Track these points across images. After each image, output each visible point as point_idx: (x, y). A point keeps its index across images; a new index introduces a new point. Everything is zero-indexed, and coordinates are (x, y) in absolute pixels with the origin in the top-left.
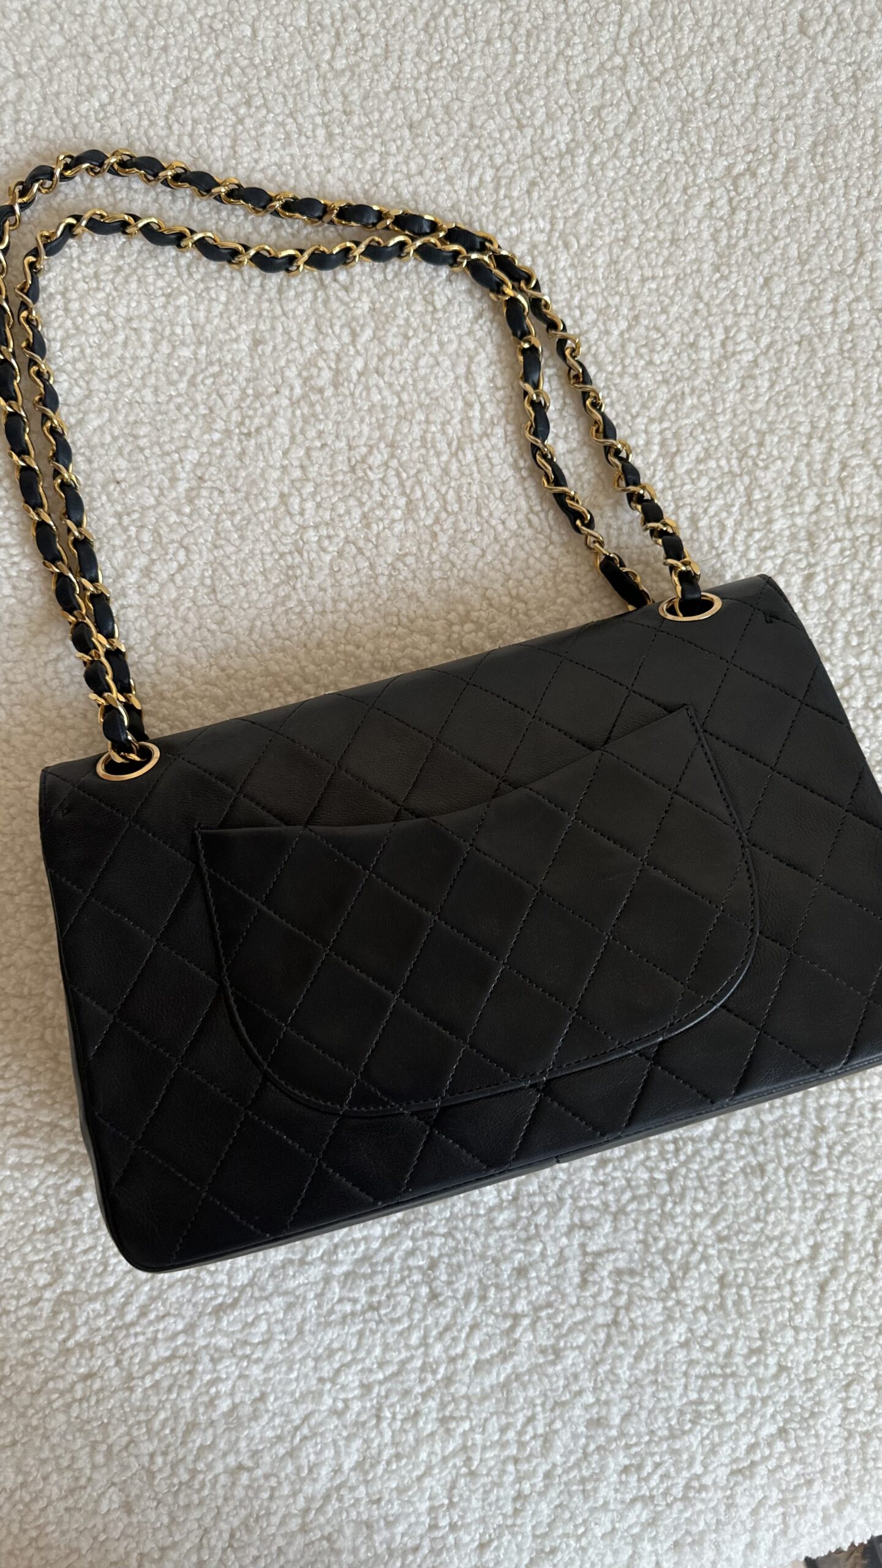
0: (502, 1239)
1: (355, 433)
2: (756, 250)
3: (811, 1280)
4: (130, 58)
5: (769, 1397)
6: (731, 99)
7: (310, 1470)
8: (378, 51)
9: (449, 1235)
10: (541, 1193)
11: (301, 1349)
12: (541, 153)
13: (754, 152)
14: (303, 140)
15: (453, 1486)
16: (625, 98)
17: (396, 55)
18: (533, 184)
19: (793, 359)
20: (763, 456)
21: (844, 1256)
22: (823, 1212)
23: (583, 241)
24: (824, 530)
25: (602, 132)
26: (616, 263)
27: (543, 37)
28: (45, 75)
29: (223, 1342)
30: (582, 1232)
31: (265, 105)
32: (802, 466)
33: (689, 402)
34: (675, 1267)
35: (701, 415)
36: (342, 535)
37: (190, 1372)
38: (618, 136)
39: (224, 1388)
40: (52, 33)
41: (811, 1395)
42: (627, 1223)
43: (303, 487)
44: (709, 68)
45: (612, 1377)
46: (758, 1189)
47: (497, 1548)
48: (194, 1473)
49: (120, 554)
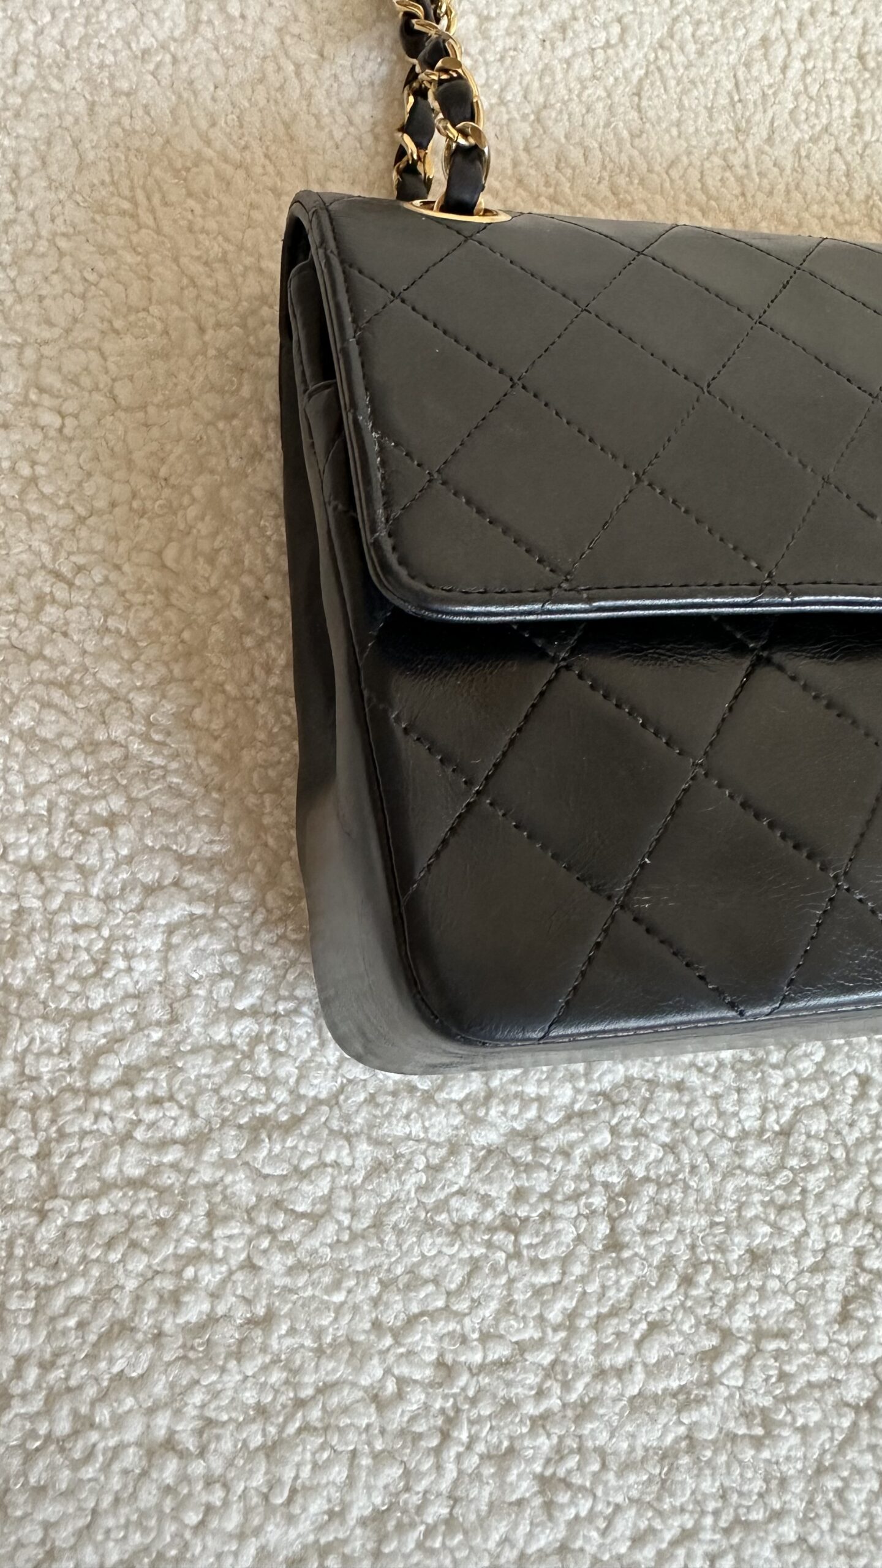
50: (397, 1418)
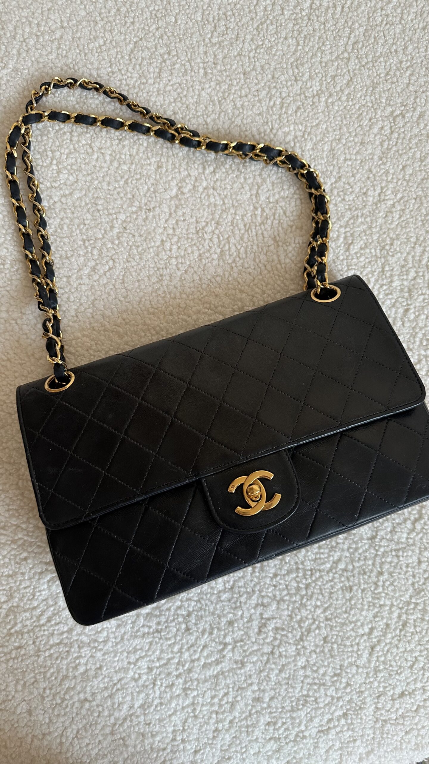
0: (224, 606)
1: (200, 215)
2: (400, 152)
3: (368, 644)
4: (116, 25)
5: (341, 697)
6: (397, 79)
7: (119, 705)
8: (233, 36)
9: (199, 601)
10: (244, 587)
11: (122, 647)
12: (304, 94)
13: (405, 106)
14: (193, 73)
15: (186, 721)
16: (347, 73)
17: (241, 39)
18: (299, 108)
19: (412, 206)
20: (392, 250)
21: (385, 635)
22: (377, 612)
23: (318, 138)
24: (417, 289)
25: (334, 87)
26: (333, 150)
27: (312, 40)
28: (75, 29)
29: (85, 639)
30: (262, 608)
31: (177, 55)
32: (410, 257)
33: (360, 220)
34: (304, 630)
35: (365, 227)
36: (188, 263)
37: (67, 651)
38: (342, 90)
39: (83, 661)
40: (80, 9)
41: (361, 699)
42: (284, 606)
43: (172, 238)
44: (388, 63)
45: (267, 679)
46: (348, 598)
47: (203, 754)
48: (63, 700)
49: (82, 259)
50: (141, 682)
